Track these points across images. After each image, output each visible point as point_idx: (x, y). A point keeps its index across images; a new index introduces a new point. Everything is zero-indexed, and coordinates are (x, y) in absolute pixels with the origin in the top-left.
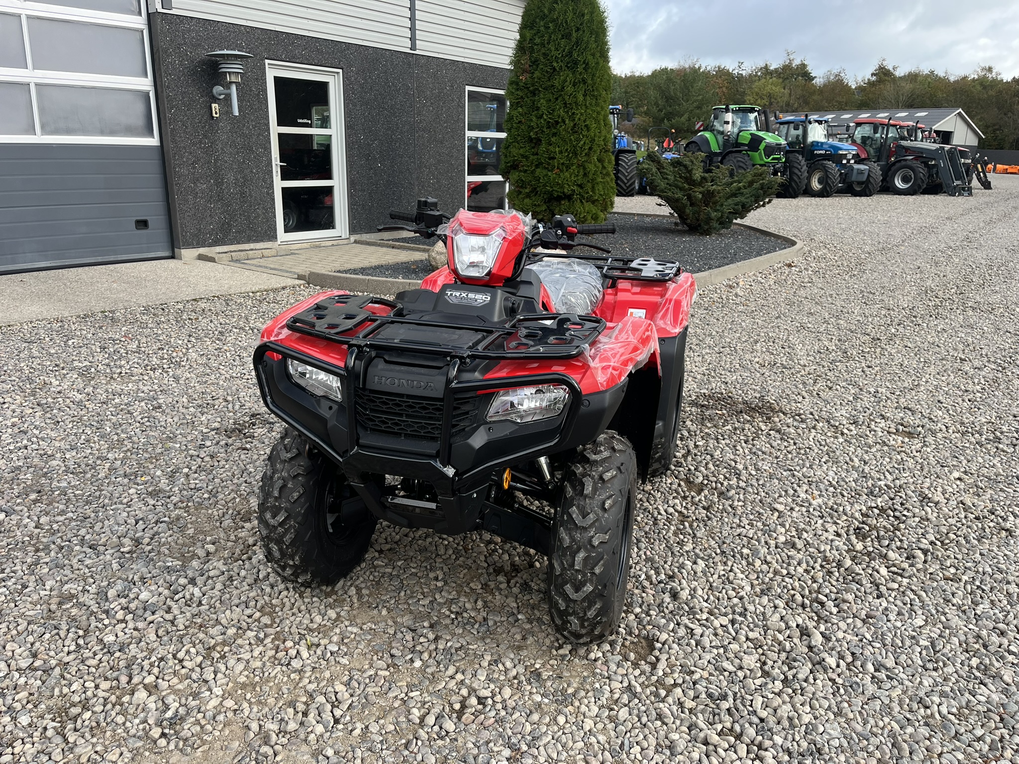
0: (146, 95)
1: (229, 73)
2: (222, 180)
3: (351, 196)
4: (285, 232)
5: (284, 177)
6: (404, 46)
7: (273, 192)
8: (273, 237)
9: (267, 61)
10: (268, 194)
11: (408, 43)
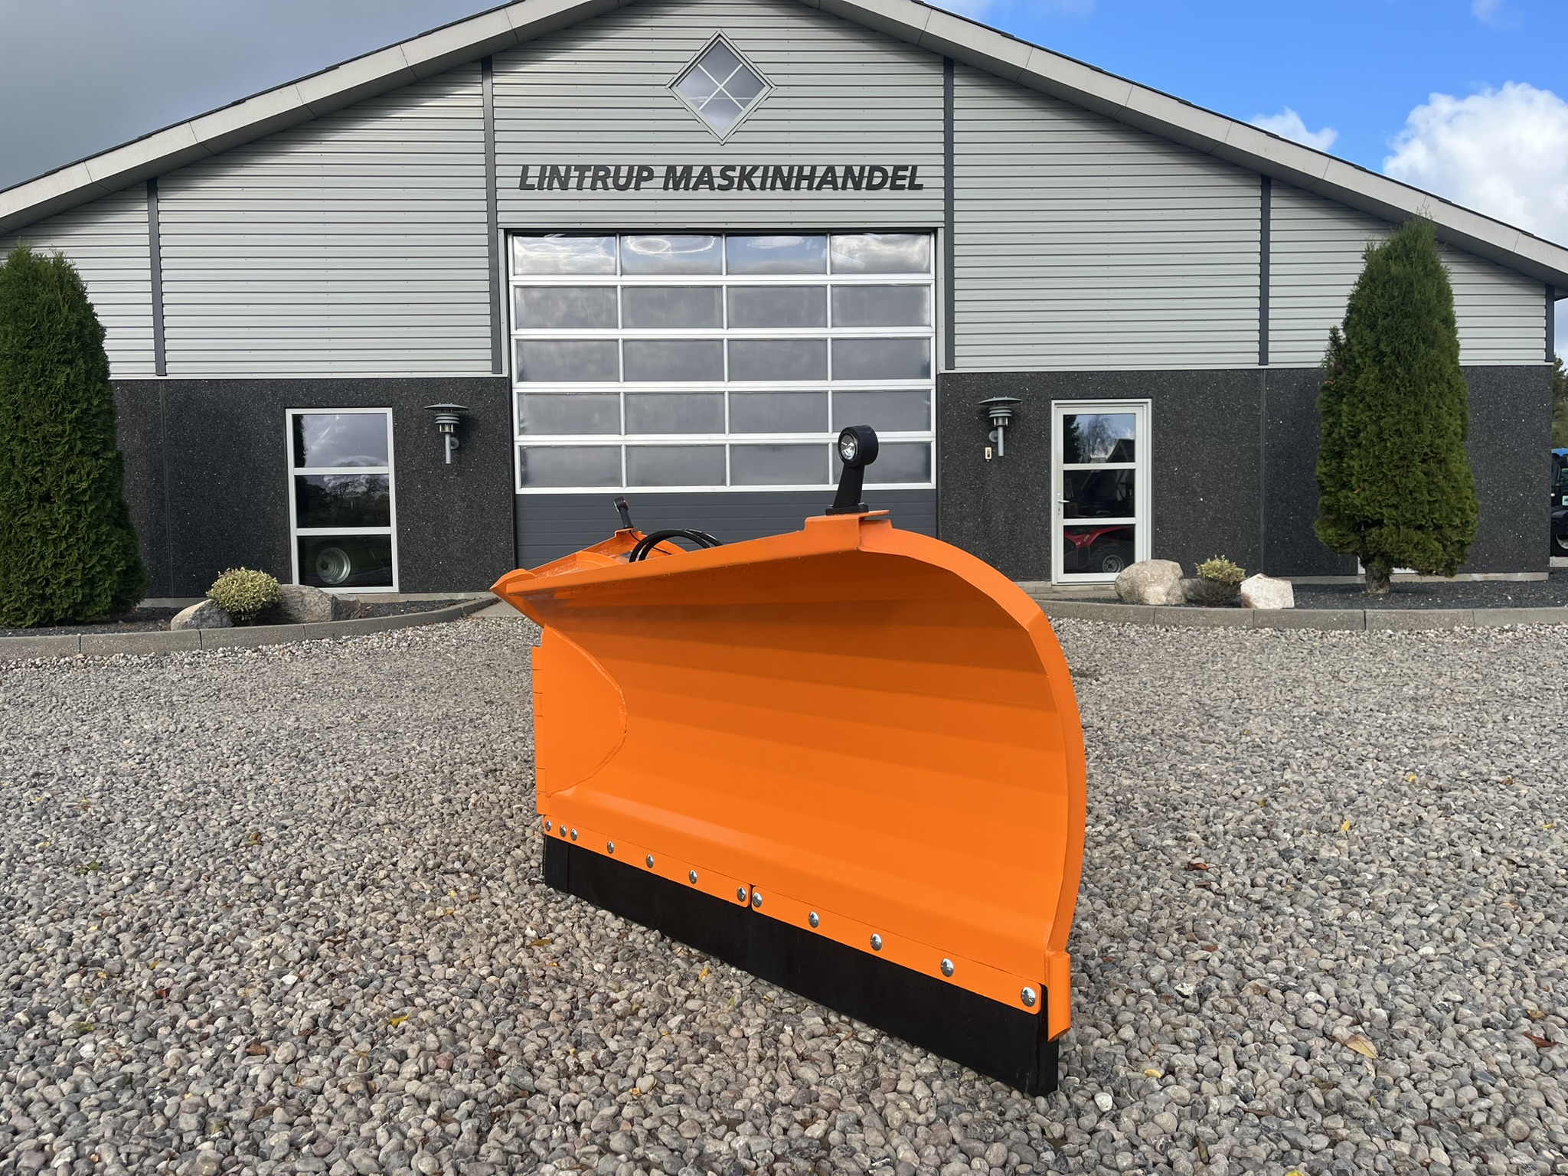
0: (927, 446)
1: (997, 418)
2: (991, 518)
3: (1155, 535)
4: (1066, 571)
5: (1067, 515)
6: (1249, 361)
7: (1050, 530)
8: (1047, 576)
9: (1053, 402)
10: (1042, 531)
11: (1256, 358)
